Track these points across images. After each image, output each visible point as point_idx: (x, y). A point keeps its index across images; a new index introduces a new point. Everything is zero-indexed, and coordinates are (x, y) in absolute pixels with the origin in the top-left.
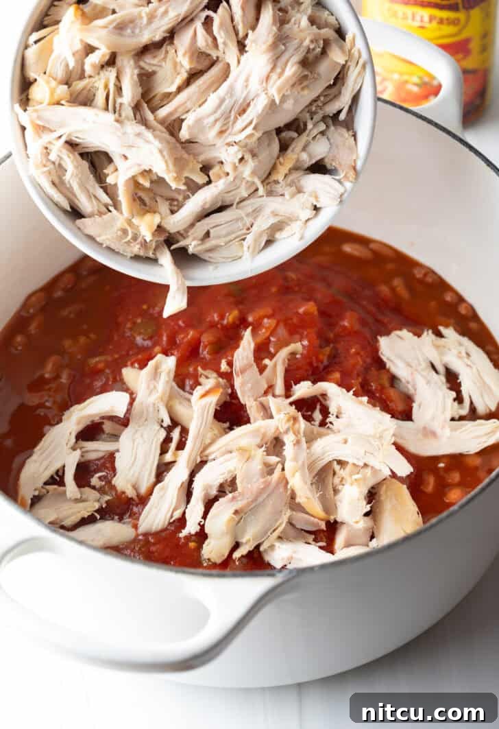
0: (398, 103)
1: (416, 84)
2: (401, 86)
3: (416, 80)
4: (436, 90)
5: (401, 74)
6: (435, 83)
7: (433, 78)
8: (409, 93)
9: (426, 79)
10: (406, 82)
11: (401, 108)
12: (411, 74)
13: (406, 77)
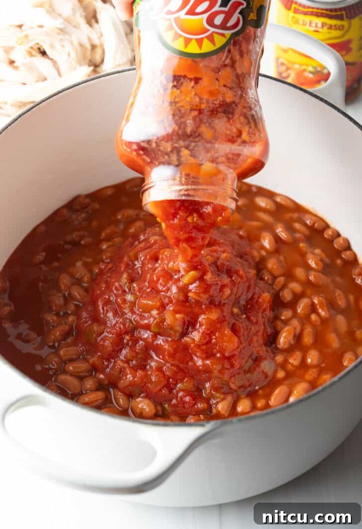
0: (299, 86)
1: (311, 72)
2: (300, 73)
3: (311, 69)
4: (326, 77)
5: (301, 65)
6: (325, 71)
7: (325, 68)
8: (305, 78)
9: (319, 69)
10: (304, 70)
11: (301, 89)
12: (308, 65)
13: (304, 67)
